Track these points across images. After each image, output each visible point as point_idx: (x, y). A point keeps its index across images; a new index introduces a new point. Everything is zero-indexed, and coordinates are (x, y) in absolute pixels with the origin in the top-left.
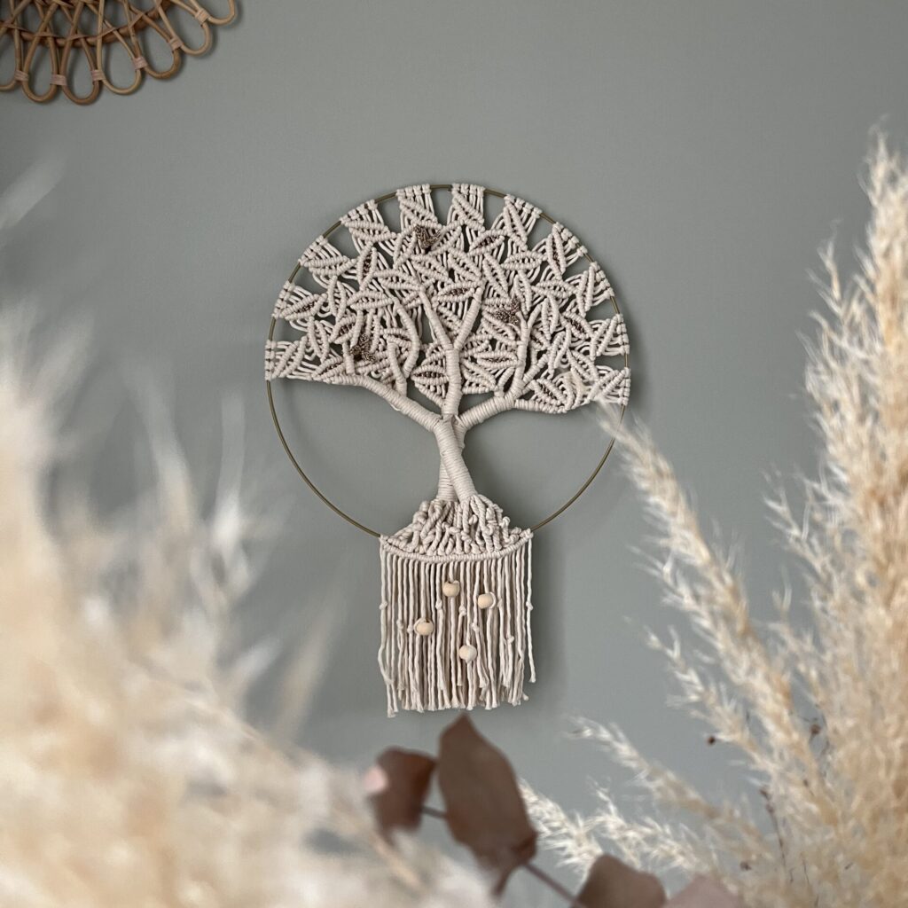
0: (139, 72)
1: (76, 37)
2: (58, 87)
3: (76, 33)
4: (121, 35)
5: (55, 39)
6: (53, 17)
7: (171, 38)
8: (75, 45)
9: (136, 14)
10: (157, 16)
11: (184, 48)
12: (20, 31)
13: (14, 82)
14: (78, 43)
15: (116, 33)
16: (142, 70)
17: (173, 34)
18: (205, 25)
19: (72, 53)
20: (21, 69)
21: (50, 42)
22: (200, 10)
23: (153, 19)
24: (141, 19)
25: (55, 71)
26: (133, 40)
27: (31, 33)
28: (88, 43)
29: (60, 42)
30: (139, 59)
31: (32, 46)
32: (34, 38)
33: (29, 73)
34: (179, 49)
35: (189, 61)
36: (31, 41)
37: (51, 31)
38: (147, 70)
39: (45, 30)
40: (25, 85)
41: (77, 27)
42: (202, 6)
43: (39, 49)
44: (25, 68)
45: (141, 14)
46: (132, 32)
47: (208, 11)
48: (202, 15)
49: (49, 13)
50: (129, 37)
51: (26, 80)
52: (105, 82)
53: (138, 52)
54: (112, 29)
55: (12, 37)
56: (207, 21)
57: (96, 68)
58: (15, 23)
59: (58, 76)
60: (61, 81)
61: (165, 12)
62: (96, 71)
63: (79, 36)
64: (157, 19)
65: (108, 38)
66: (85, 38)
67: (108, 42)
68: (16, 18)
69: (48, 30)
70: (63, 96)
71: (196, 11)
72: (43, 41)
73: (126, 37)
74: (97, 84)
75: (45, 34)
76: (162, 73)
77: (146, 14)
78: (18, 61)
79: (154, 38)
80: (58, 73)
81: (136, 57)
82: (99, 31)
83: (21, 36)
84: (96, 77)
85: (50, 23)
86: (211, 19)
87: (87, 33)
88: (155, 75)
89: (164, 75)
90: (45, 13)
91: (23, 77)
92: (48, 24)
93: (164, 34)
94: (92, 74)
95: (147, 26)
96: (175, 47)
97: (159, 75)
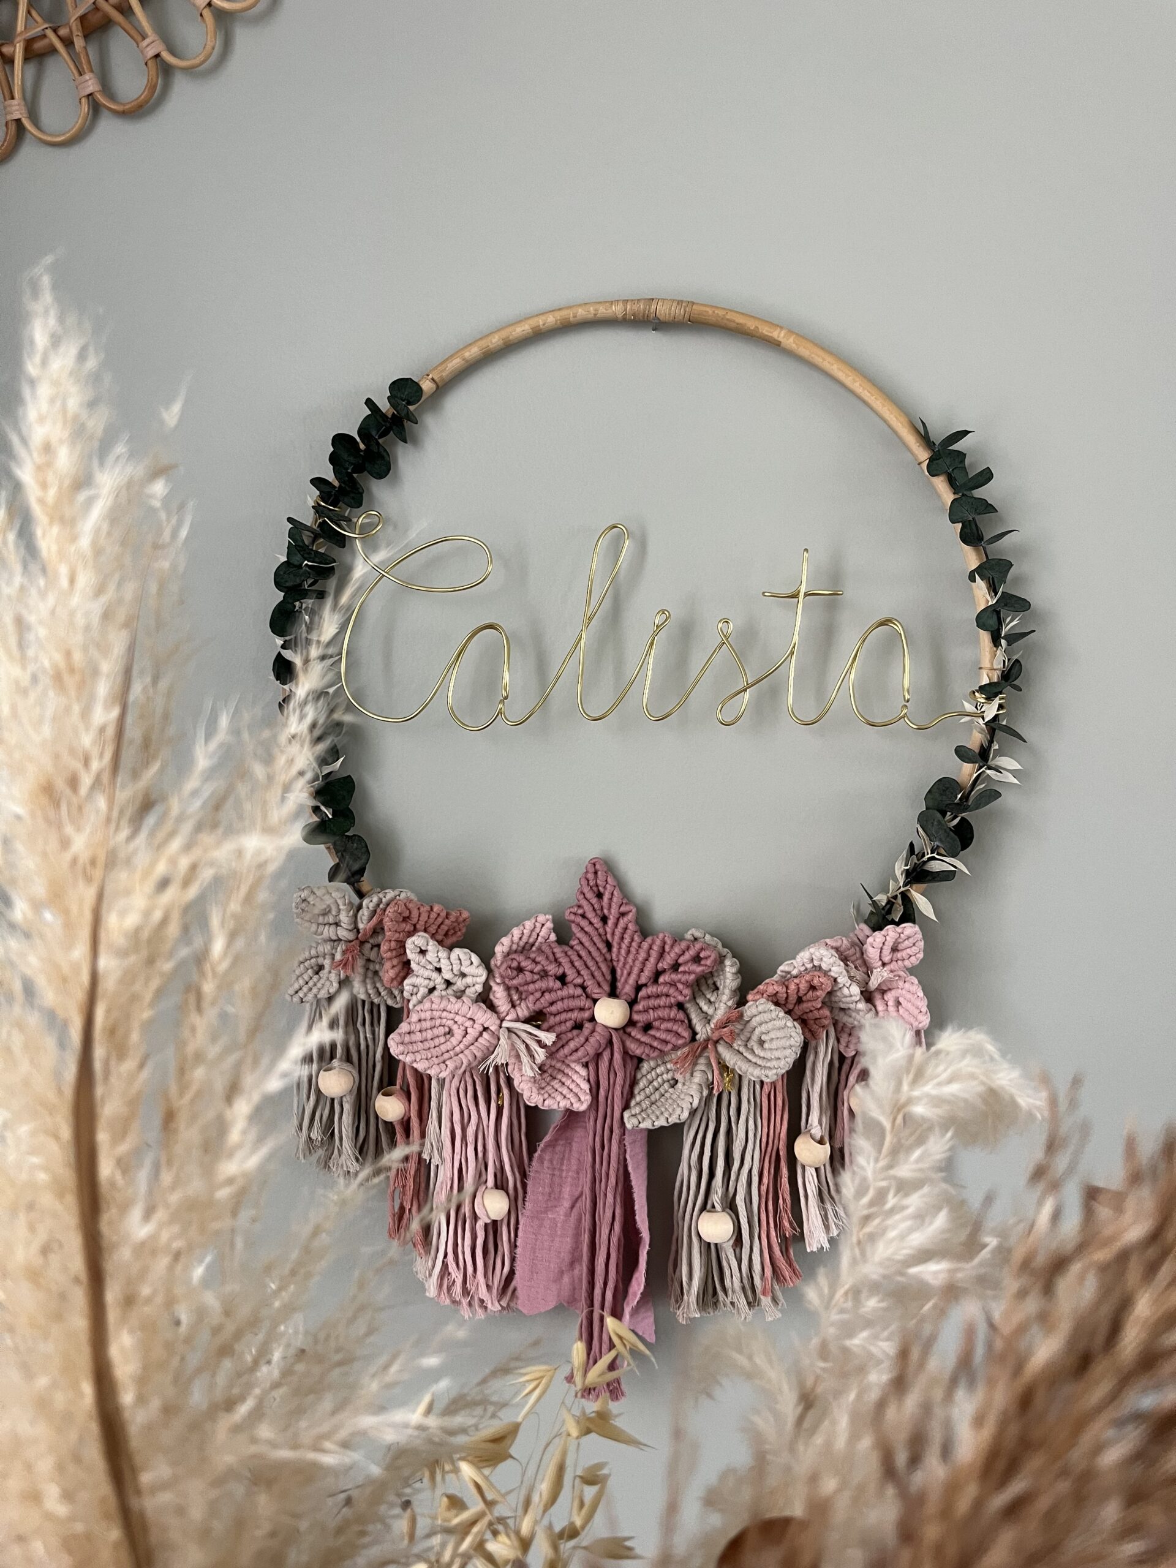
0: (86, 103)
4: (59, 36)
7: (144, 38)
10: (126, 7)
11: (166, 55)
15: (50, 35)
16: (92, 99)
17: (149, 31)
18: (207, 13)
23: (119, 10)
24: (96, 6)
26: (79, 43)
28: (3, 55)
30: (87, 77)
34: (159, 58)
38: (100, 97)
46: (77, 33)
50: (73, 41)
52: (28, 123)
53: (86, 66)
54: (44, 26)
62: (12, 102)
74: (13, 128)
76: (124, 105)
79: (119, 43)
81: (81, 75)
82: (21, 30)
84: (12, 113)
88: (114, 107)
89: (128, 108)
93: (133, 32)
94: (5, 108)
95: (107, 24)
96: (151, 52)
97: (119, 108)
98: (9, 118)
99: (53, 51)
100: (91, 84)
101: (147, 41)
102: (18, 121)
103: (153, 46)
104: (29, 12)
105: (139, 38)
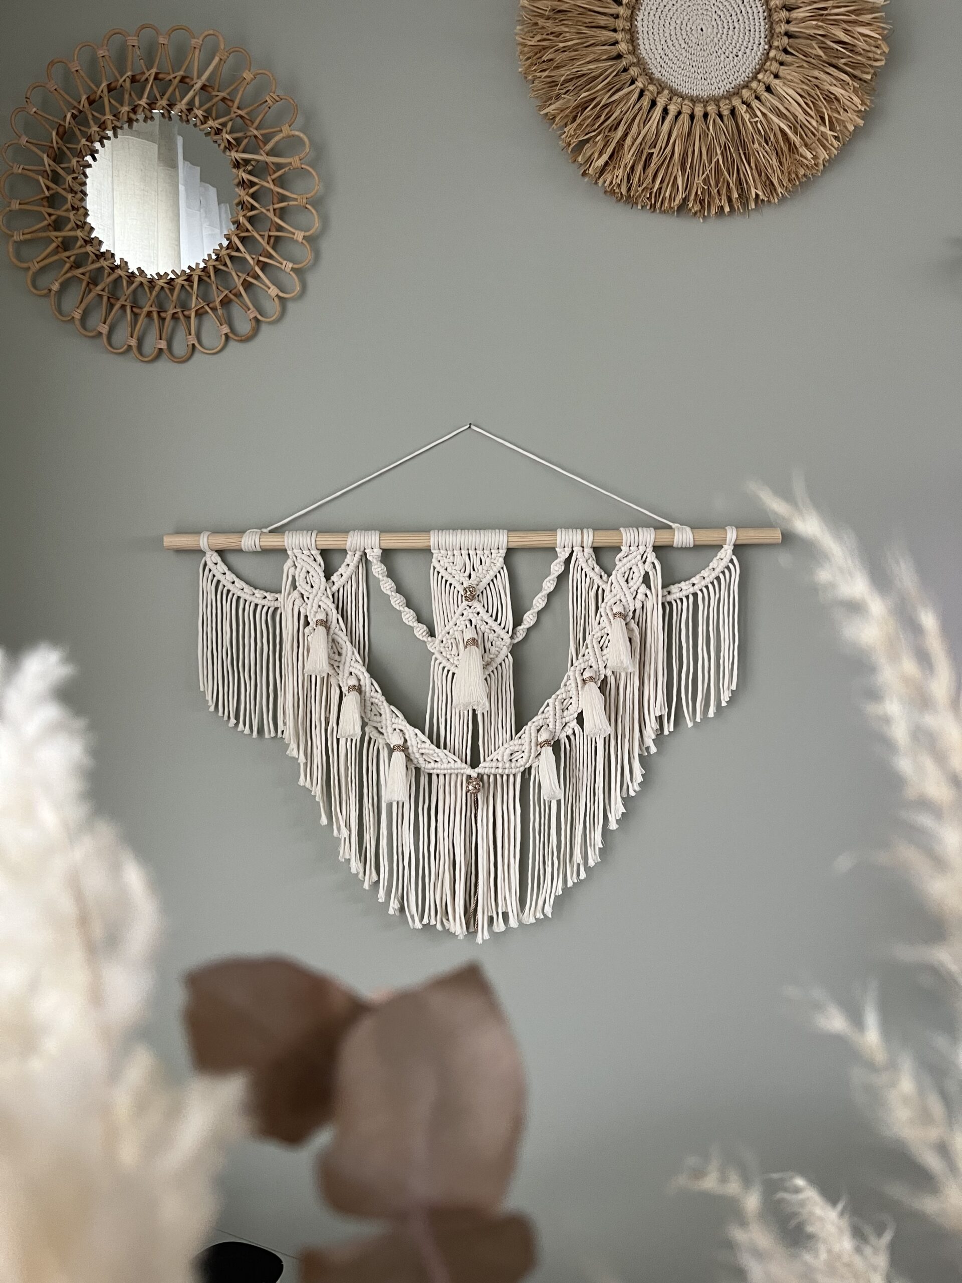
0: (223, 337)
1: (175, 311)
2: (161, 350)
3: (175, 307)
4: (210, 308)
5: (159, 313)
6: (158, 296)
7: (249, 309)
8: (174, 317)
9: (223, 292)
10: (238, 293)
11: (259, 317)
12: (132, 307)
13: (126, 346)
14: (176, 315)
15: (207, 308)
16: (226, 335)
17: (251, 306)
18: (276, 299)
19: (172, 323)
20: (132, 337)
21: (155, 315)
22: (272, 287)
23: (235, 295)
24: (226, 295)
25: (158, 337)
26: (220, 312)
27: (141, 308)
28: (184, 315)
29: (163, 315)
30: (224, 326)
31: (142, 319)
32: (142, 312)
33: (138, 340)
34: (255, 318)
35: (264, 328)
36: (140, 314)
37: (156, 306)
38: (231, 335)
39: (151, 306)
40: (135, 349)
41: (176, 303)
42: (274, 284)
43: (146, 320)
44: (135, 336)
45: (226, 292)
46: (219, 307)
47: (278, 288)
48: (273, 291)
49: (154, 293)
50: (217, 309)
51: (136, 345)
52: (197, 345)
53: (223, 320)
54: (203, 304)
55: (125, 311)
56: (277, 296)
57: (190, 335)
58: (128, 301)
59: (160, 341)
60: (163, 345)
61: (245, 290)
62: (190, 337)
63: (179, 310)
64: (238, 295)
65: (200, 311)
66: (182, 311)
67: (200, 314)
68: (129, 296)
69: (153, 306)
70: (165, 356)
71: (269, 288)
72: (149, 314)
73: (214, 309)
74: (191, 346)
75: (151, 309)
76: (241, 337)
77: (230, 292)
78: (129, 329)
79: (236, 310)
80: (161, 339)
81: (221, 325)
82: (193, 306)
83: (132, 311)
84: (190, 341)
85: (156, 300)
86: (281, 294)
87: (185, 307)
88: (236, 338)
89: (243, 338)
90: (151, 293)
91: (133, 342)
92: (154, 301)
93: (244, 307)
94: (187, 339)
95: (230, 301)
96: (252, 316)
97: (239, 338)
98: (189, 343)
99: (207, 312)
100: (225, 329)
101: (250, 311)
102: (193, 345)
103: (253, 313)
104: (197, 299)
105: (247, 310)
